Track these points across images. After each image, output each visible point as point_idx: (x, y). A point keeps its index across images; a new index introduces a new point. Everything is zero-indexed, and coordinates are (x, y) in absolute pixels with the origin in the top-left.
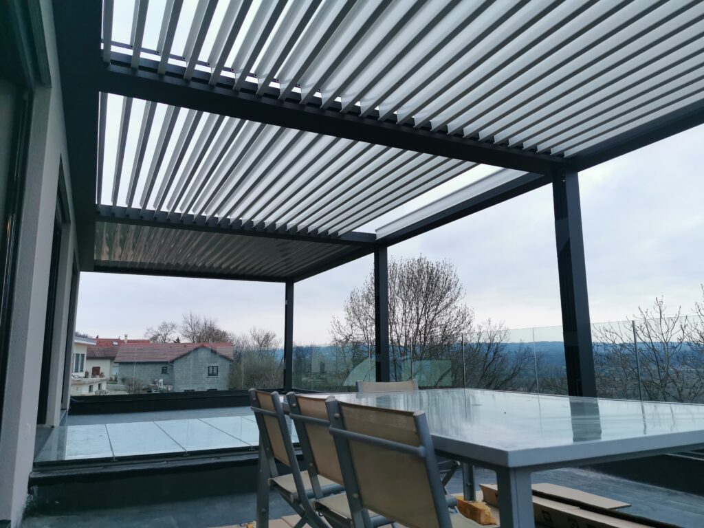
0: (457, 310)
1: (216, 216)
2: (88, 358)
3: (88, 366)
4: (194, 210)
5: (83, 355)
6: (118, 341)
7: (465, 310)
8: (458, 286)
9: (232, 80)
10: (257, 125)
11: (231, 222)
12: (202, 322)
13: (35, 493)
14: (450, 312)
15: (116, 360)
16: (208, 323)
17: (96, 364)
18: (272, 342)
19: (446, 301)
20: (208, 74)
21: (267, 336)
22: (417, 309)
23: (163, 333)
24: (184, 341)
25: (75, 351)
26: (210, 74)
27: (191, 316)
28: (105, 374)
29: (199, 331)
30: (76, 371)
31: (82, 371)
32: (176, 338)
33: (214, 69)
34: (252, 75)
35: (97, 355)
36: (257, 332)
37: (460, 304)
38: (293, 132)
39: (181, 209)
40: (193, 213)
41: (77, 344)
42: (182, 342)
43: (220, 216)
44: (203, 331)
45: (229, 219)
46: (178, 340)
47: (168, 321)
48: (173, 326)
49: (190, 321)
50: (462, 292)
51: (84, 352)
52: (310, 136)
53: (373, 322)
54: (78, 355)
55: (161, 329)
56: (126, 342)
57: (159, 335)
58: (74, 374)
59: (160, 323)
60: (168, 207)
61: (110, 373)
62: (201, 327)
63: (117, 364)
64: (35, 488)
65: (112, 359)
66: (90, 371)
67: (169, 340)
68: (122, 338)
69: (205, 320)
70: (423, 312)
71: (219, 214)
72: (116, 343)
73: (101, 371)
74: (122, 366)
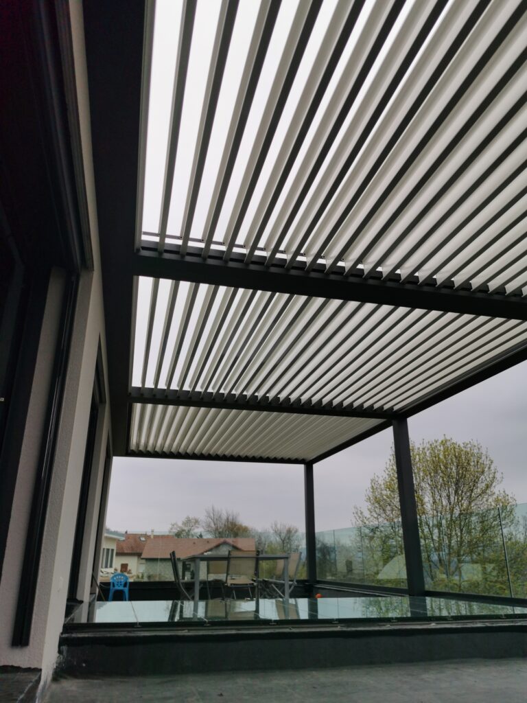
0: (495, 496)
1: (245, 393)
2: (119, 554)
3: (117, 562)
4: (225, 389)
5: (113, 550)
6: (146, 536)
7: (504, 497)
8: (492, 468)
9: (264, 258)
10: (286, 296)
11: (259, 398)
12: (224, 517)
13: (65, 653)
14: (487, 501)
15: (143, 557)
16: (231, 518)
17: (124, 560)
18: (294, 538)
19: (481, 486)
20: (244, 255)
21: (289, 531)
22: (449, 496)
23: (186, 529)
24: (207, 536)
25: (105, 545)
26: (245, 254)
27: (213, 510)
28: (132, 572)
29: (221, 525)
30: (106, 567)
31: (111, 566)
32: (199, 534)
33: (249, 250)
34: (282, 252)
35: (126, 552)
36: (279, 526)
37: (497, 489)
38: (319, 301)
39: (213, 388)
40: (223, 392)
41: (107, 538)
42: (204, 537)
43: (248, 393)
44: (225, 525)
45: (257, 396)
46: (201, 536)
47: (191, 517)
48: (197, 522)
49: (212, 515)
50: (498, 475)
51: (113, 546)
52: (336, 303)
53: (399, 513)
54: (108, 550)
55: (184, 524)
56: (152, 537)
57: (183, 530)
58: (103, 570)
59: (184, 519)
60: (202, 387)
61: (137, 569)
62: (223, 522)
63: (144, 561)
64: (64, 648)
65: (139, 555)
66: (119, 568)
67: (193, 536)
68: (149, 534)
69: (227, 513)
70: (456, 500)
71: (247, 392)
72: (143, 539)
73: (129, 568)
74: (149, 563)
